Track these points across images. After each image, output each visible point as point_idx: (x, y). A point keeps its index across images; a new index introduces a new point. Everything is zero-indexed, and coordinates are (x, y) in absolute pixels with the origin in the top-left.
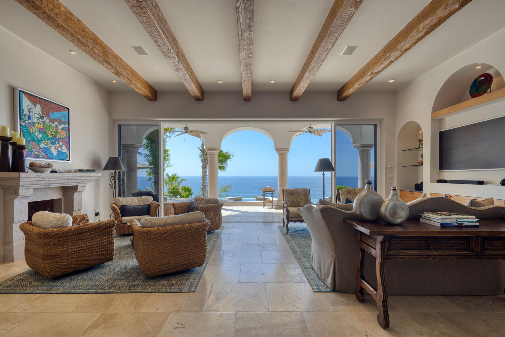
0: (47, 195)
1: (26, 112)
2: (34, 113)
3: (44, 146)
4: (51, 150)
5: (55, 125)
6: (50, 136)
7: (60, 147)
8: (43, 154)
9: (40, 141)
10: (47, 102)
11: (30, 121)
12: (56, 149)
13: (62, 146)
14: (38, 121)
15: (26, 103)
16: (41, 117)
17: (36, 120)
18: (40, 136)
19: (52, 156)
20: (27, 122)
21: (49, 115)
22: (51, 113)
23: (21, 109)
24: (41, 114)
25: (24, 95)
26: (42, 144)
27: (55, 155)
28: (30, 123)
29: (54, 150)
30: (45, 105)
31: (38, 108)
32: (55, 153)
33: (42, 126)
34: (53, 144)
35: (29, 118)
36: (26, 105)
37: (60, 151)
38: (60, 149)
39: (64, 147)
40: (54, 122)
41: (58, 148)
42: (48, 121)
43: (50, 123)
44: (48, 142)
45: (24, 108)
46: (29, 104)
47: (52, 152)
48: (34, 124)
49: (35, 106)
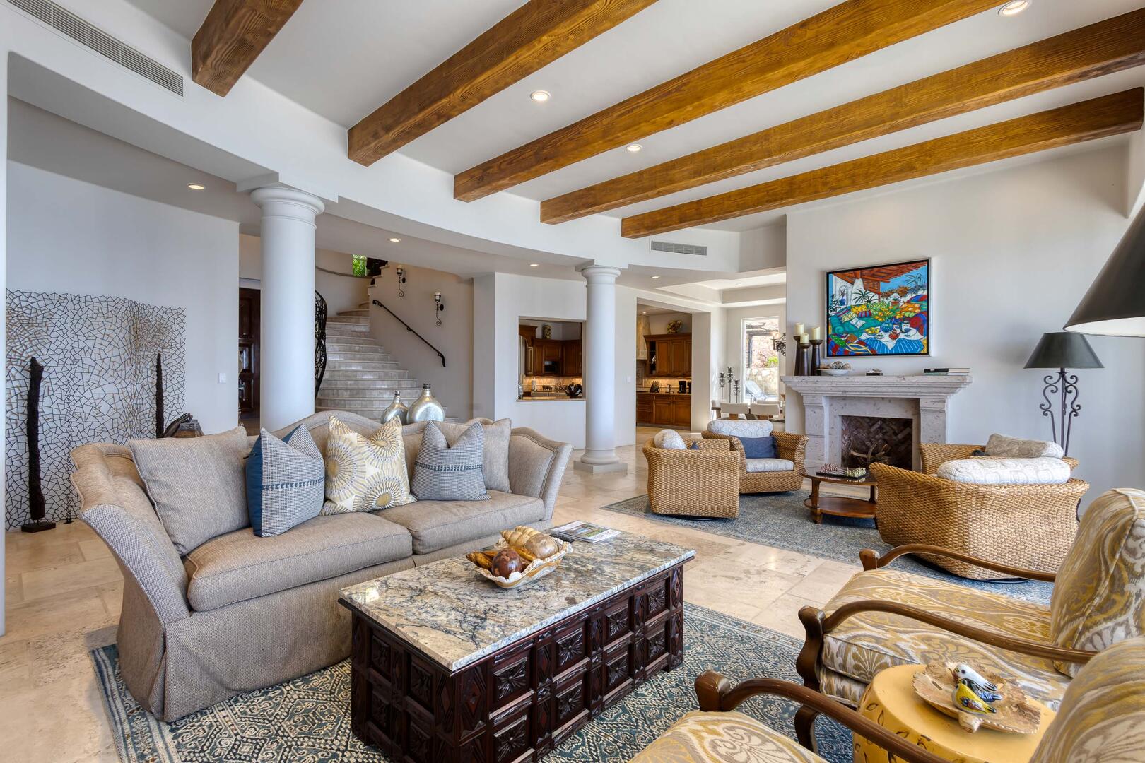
0: (878, 409)
1: (838, 297)
2: (850, 294)
3: (868, 337)
4: (881, 340)
5: (891, 299)
6: (880, 320)
7: (903, 333)
8: (866, 348)
9: (862, 330)
10: (875, 270)
11: (843, 307)
12: (894, 337)
13: (907, 331)
14: (858, 303)
15: (838, 284)
16: (863, 296)
17: (853, 303)
18: (862, 322)
19: (883, 349)
20: (838, 310)
21: (879, 287)
22: (882, 284)
23: (830, 296)
24: (863, 291)
25: (834, 277)
26: (864, 334)
27: (890, 348)
28: (843, 310)
29: (888, 339)
30: (873, 275)
31: (859, 284)
32: (891, 344)
33: (864, 307)
34: (886, 331)
35: (842, 302)
36: (838, 287)
37: (904, 339)
38: (902, 336)
39: (913, 331)
40: (889, 296)
41: (897, 336)
42: (876, 297)
43: (881, 299)
44: (876, 329)
45: (834, 293)
46: (842, 284)
47: (885, 343)
48: (849, 310)
49: (852, 283)
